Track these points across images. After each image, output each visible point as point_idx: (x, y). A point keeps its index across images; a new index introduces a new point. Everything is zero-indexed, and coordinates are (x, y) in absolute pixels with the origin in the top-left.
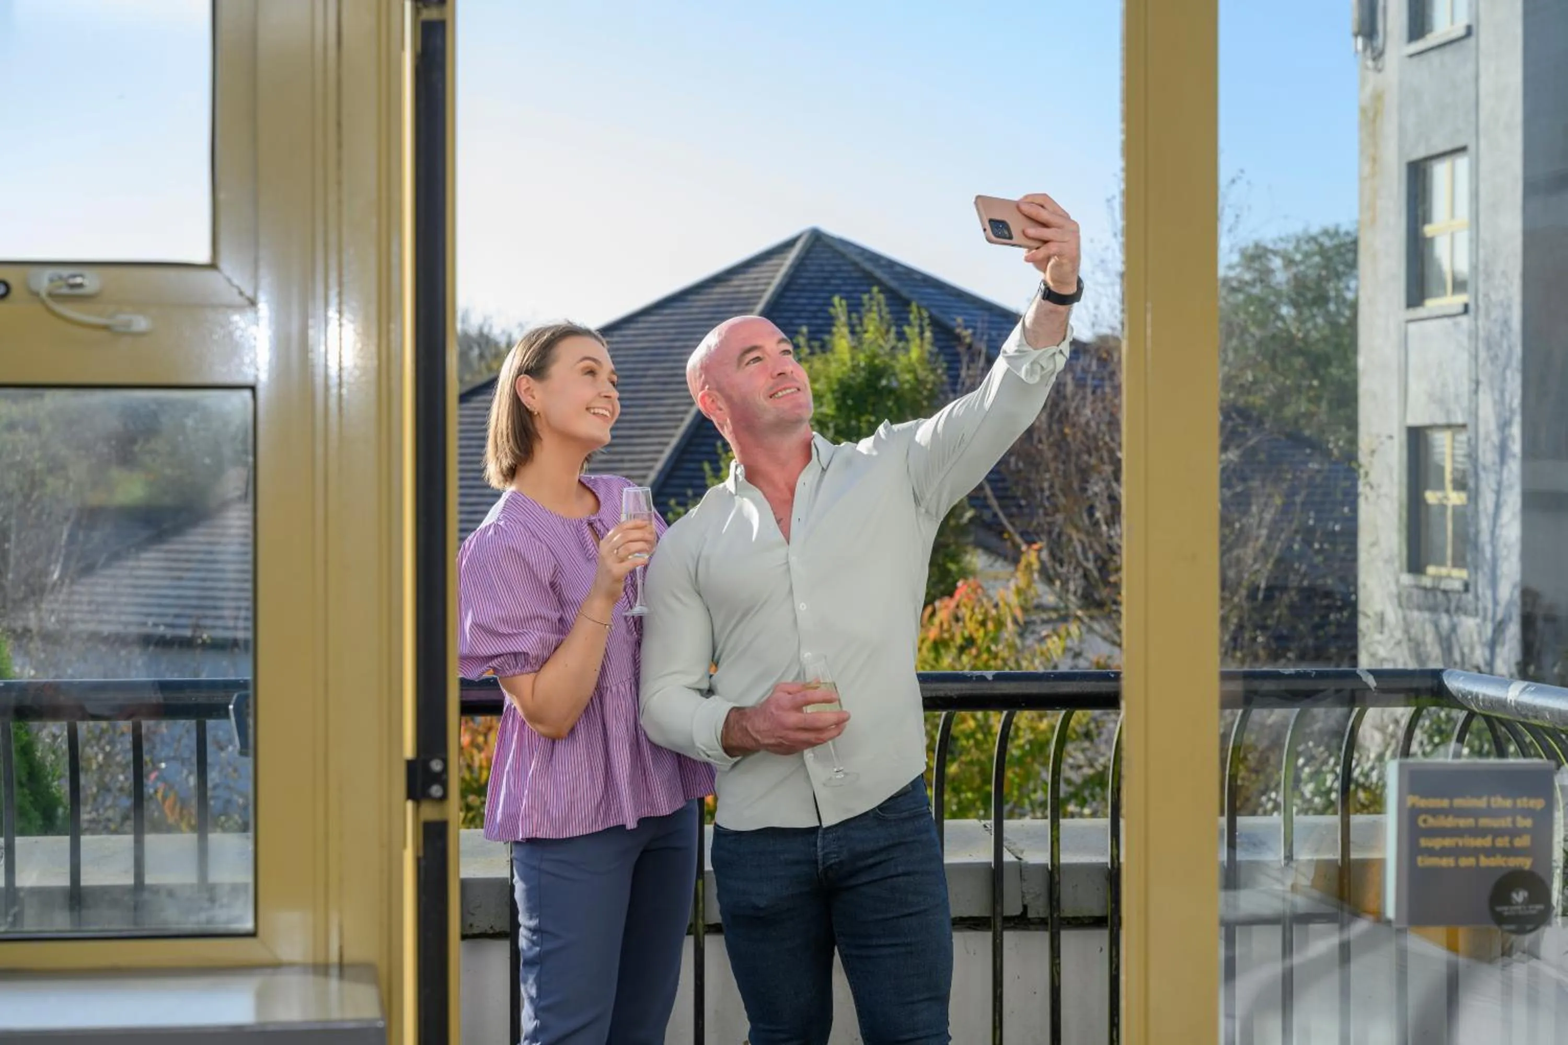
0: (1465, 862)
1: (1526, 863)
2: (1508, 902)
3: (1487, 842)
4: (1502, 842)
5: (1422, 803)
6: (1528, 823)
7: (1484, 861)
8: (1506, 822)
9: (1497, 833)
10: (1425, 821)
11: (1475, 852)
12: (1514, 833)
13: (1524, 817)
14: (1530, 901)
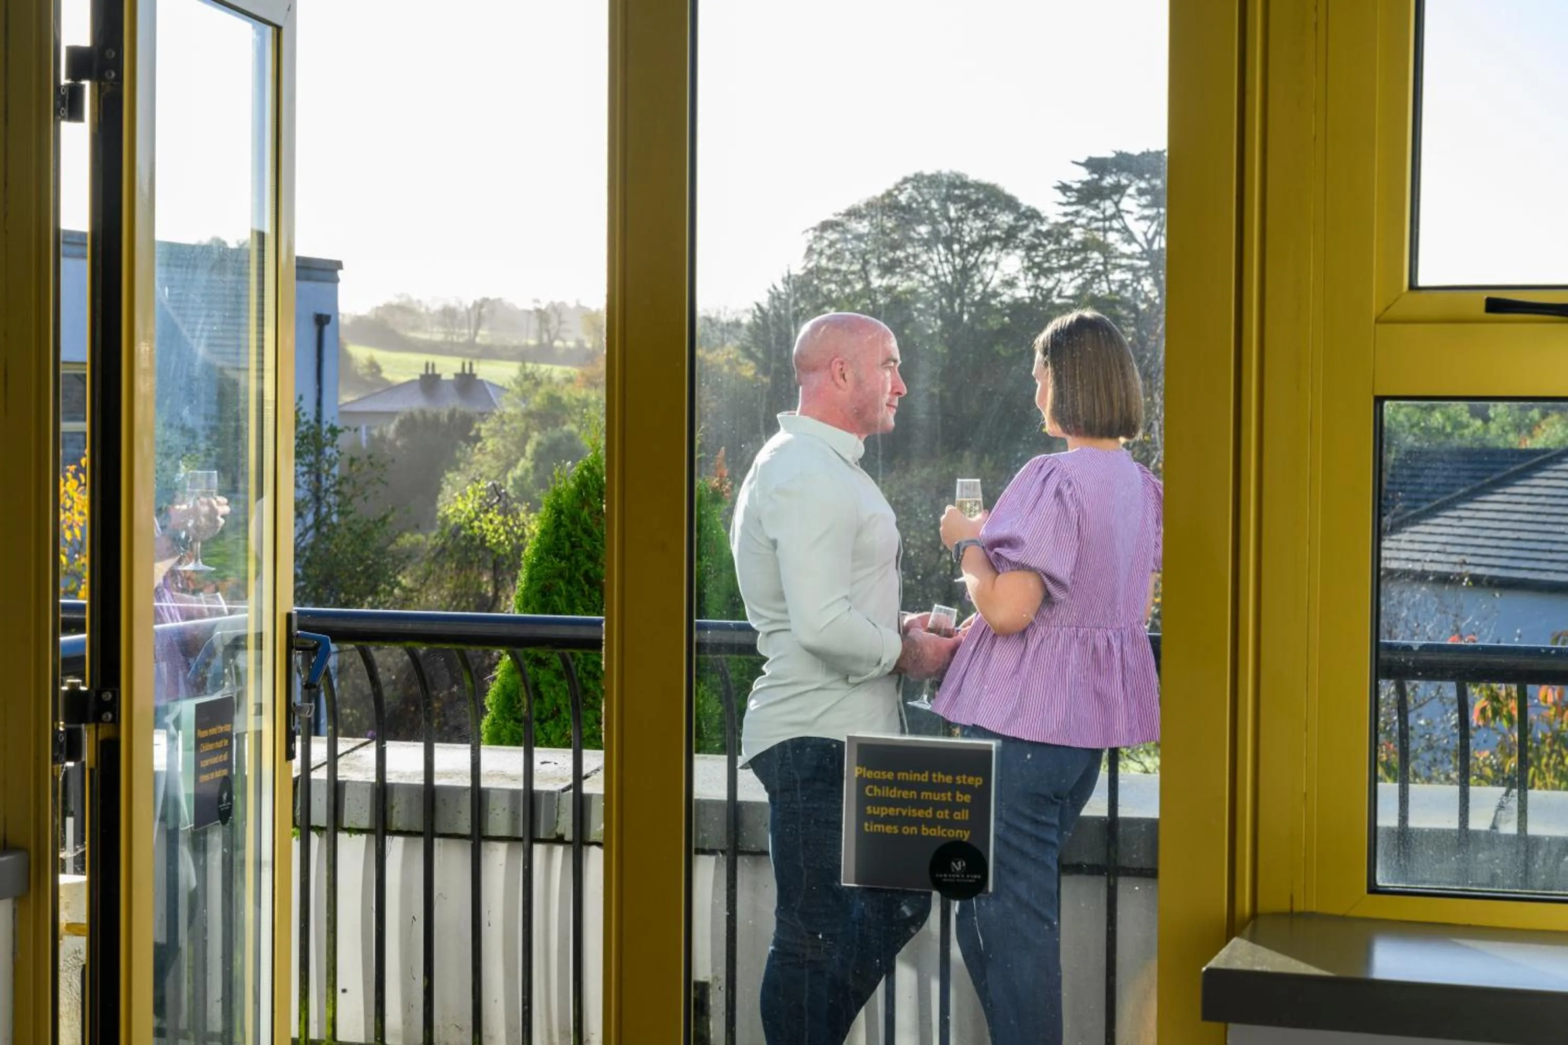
0: (908, 830)
1: (965, 835)
2: (948, 870)
3: (929, 813)
4: (943, 814)
5: (869, 774)
6: (967, 798)
7: (925, 831)
8: (946, 796)
9: (938, 805)
10: (871, 791)
11: (917, 822)
12: (954, 806)
13: (963, 793)
14: (968, 870)
